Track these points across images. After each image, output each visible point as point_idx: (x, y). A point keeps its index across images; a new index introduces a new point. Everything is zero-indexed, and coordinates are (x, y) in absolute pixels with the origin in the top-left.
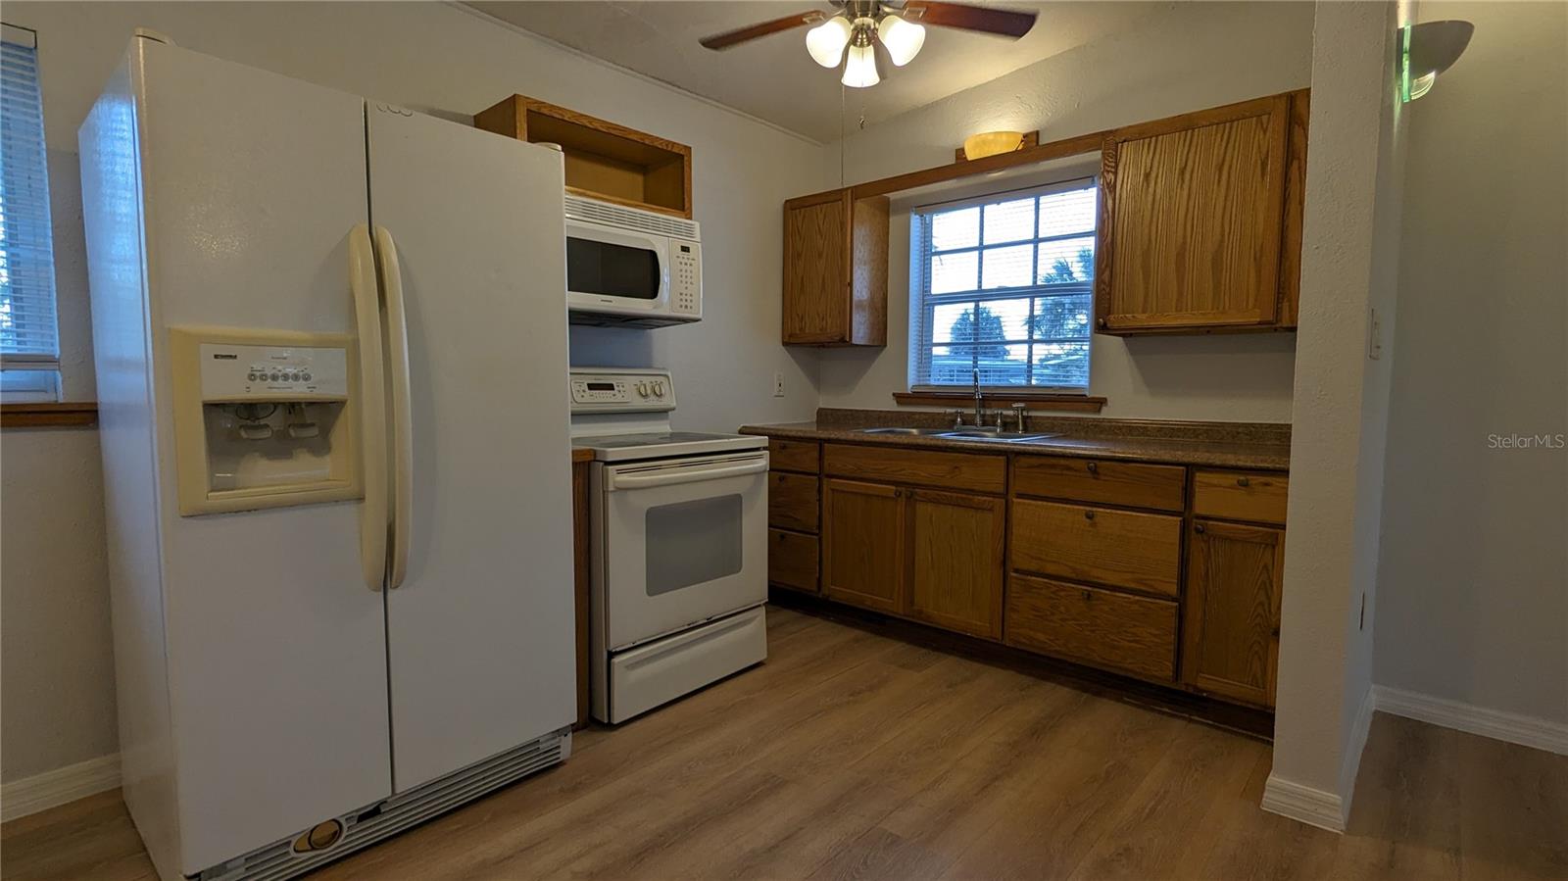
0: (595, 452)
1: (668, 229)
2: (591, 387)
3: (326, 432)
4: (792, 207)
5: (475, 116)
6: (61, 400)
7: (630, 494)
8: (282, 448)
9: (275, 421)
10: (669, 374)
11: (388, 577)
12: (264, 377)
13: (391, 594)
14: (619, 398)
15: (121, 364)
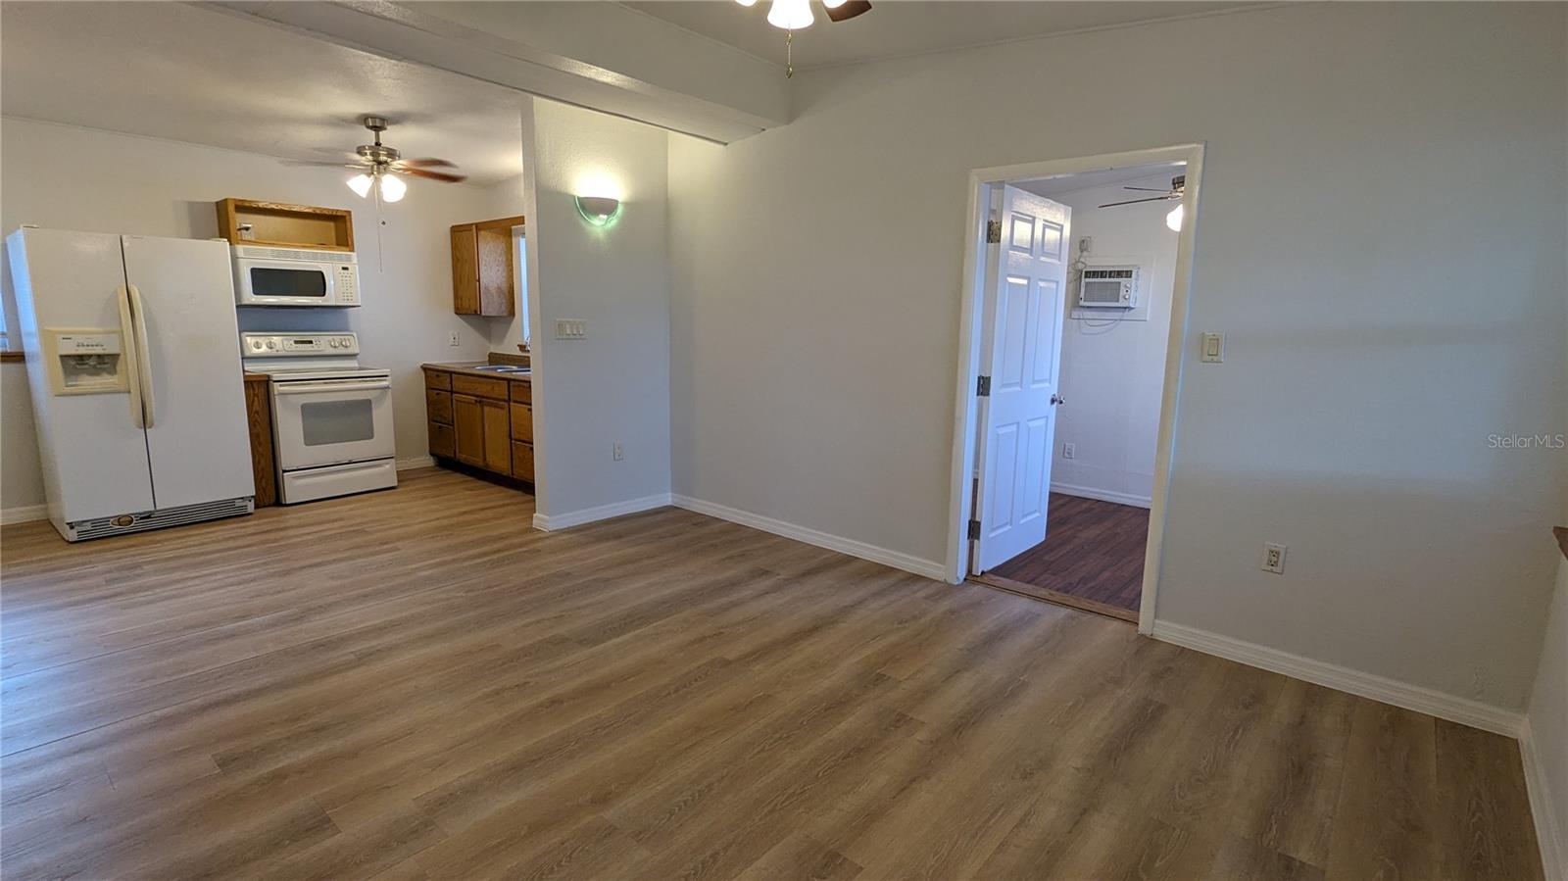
0: (269, 376)
1: (332, 258)
2: (296, 342)
3: (114, 365)
4: (456, 230)
5: (217, 203)
6: (9, 351)
7: (290, 397)
8: (95, 372)
9: (92, 362)
10: (355, 335)
11: (145, 422)
12: (83, 345)
13: (148, 430)
14: (316, 348)
15: (29, 334)
